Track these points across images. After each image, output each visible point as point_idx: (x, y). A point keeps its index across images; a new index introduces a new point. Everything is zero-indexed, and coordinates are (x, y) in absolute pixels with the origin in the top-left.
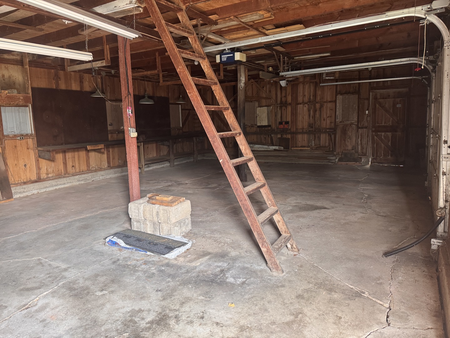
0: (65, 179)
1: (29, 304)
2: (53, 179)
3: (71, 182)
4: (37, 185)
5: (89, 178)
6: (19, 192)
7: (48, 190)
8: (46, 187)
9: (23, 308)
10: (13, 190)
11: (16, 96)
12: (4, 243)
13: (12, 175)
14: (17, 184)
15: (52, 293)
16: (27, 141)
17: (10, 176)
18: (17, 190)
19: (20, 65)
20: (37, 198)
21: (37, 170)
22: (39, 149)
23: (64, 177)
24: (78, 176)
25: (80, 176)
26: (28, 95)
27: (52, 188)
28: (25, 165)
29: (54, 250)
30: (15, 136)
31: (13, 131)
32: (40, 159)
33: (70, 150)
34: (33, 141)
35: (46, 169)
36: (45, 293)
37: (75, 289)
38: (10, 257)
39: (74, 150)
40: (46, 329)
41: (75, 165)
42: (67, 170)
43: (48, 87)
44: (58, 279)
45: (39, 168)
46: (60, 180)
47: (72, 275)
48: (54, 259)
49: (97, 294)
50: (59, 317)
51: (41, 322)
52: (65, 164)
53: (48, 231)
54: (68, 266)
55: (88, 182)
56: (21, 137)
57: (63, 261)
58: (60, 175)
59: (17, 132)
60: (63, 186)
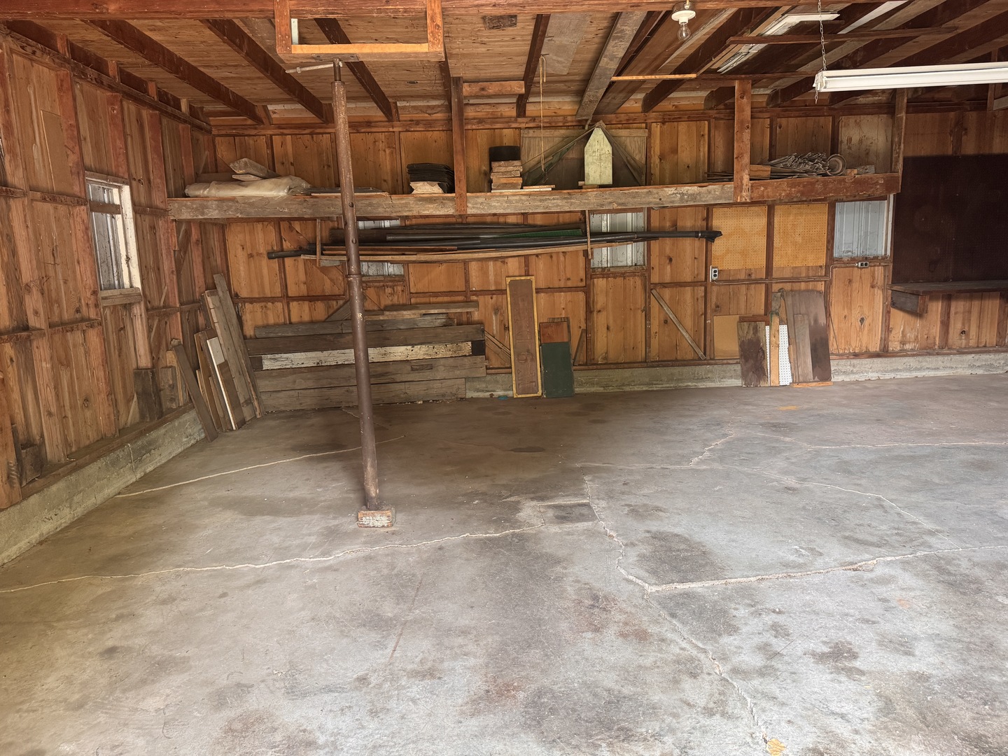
0: (940, 358)
1: (859, 564)
2: (913, 355)
3: (952, 368)
4: (878, 362)
5: (1000, 363)
6: (843, 371)
7: (899, 375)
8: (897, 370)
9: (849, 567)
10: (834, 365)
11: (871, 178)
12: (815, 454)
13: (835, 337)
14: (841, 356)
15: (903, 562)
16: (874, 270)
17: (831, 338)
18: (840, 368)
19: (884, 114)
20: (876, 388)
21: (884, 333)
22: (895, 288)
23: (938, 354)
24: (973, 355)
25: (977, 356)
26: (895, 174)
27: (907, 374)
28: (862, 320)
29: (910, 491)
30: (853, 260)
31: (849, 249)
32: (893, 311)
33: (962, 294)
34: (885, 270)
35: (903, 332)
36: (889, 559)
37: (949, 573)
38: (826, 479)
39: (971, 295)
40: (888, 615)
41: (969, 329)
42: (947, 340)
43: (935, 154)
44: (915, 543)
45: (887, 329)
46: (928, 359)
47: (944, 546)
48: (909, 507)
49: (1000, 600)
50: (915, 606)
51: (880, 600)
52: (945, 325)
53: (896, 454)
54: (938, 528)
55: (995, 373)
56: (864, 263)
57: (928, 516)
58: (930, 348)
59: (857, 252)
60: (932, 373)
